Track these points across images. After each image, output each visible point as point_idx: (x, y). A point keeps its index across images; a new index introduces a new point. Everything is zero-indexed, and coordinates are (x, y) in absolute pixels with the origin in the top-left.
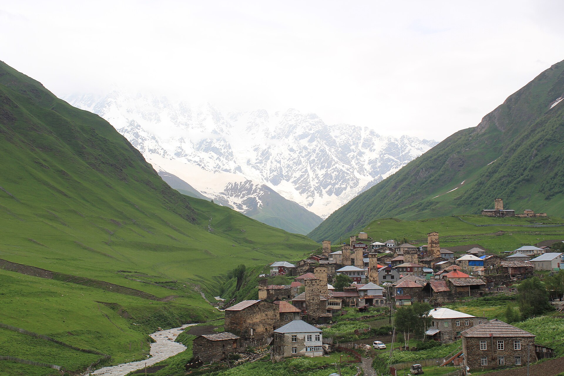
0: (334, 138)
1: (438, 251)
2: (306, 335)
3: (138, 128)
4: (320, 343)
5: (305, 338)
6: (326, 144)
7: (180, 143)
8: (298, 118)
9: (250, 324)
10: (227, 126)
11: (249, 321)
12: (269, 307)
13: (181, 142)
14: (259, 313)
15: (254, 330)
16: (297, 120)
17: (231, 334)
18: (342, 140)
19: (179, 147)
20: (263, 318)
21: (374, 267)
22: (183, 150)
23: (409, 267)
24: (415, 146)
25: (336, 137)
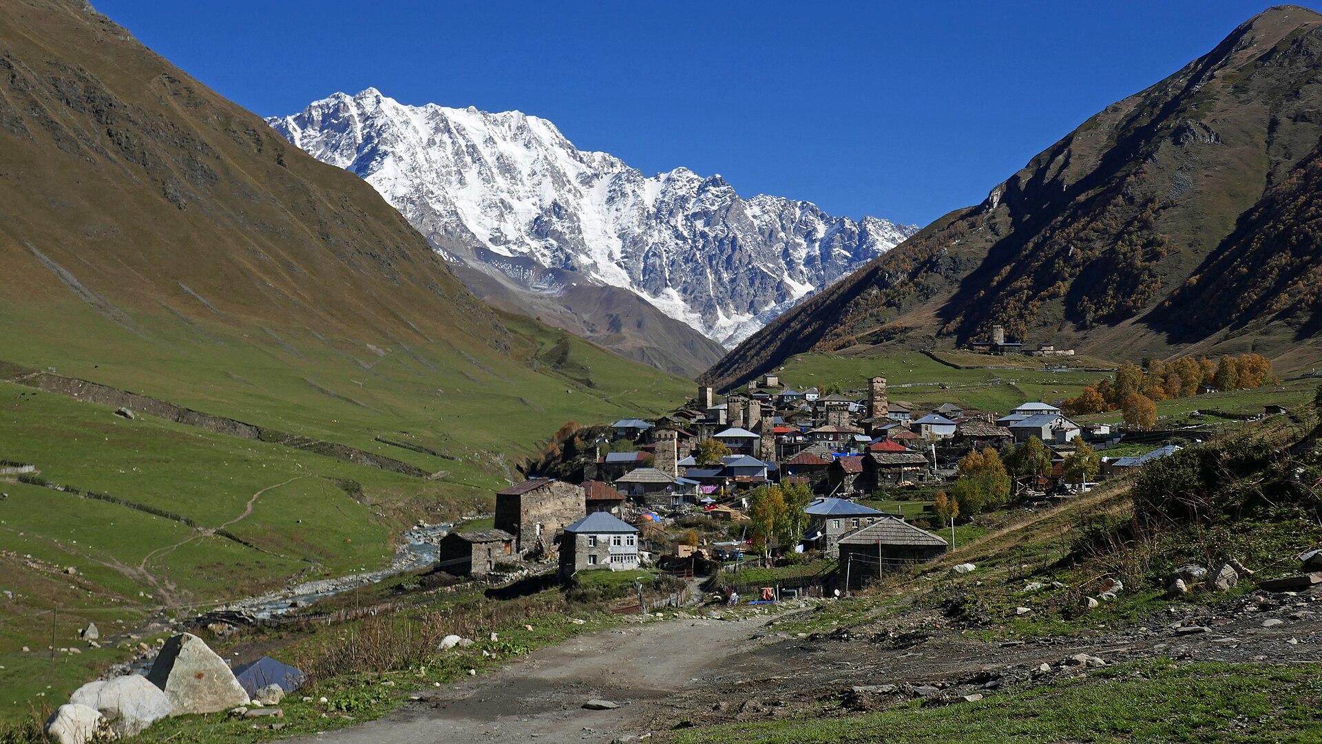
0: (752, 219)
1: (884, 407)
2: (612, 536)
3: (430, 195)
4: (633, 549)
5: (609, 540)
6: (737, 228)
7: (498, 223)
8: (692, 185)
9: (535, 517)
10: (575, 196)
11: (533, 512)
12: (567, 491)
13: (500, 221)
14: (552, 499)
15: (542, 527)
16: (692, 188)
17: (503, 532)
18: (764, 223)
19: (497, 229)
20: (558, 507)
21: (768, 431)
22: (502, 233)
23: (832, 433)
24: (885, 234)
25: (754, 217)
